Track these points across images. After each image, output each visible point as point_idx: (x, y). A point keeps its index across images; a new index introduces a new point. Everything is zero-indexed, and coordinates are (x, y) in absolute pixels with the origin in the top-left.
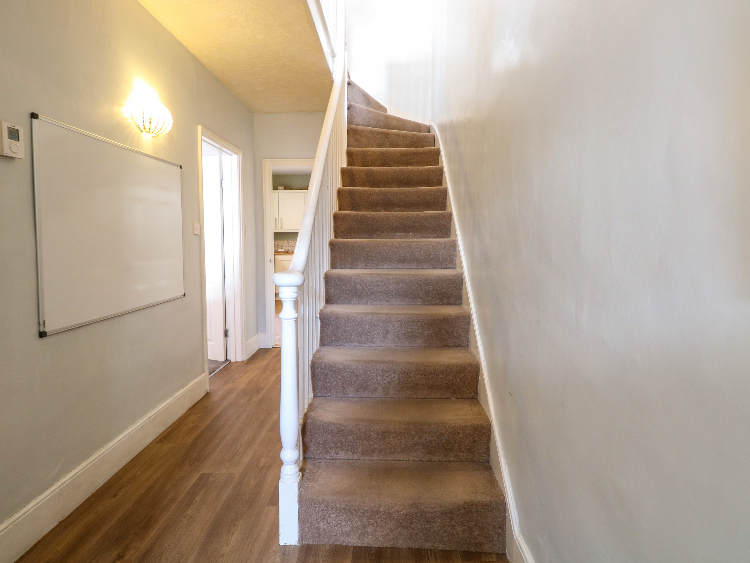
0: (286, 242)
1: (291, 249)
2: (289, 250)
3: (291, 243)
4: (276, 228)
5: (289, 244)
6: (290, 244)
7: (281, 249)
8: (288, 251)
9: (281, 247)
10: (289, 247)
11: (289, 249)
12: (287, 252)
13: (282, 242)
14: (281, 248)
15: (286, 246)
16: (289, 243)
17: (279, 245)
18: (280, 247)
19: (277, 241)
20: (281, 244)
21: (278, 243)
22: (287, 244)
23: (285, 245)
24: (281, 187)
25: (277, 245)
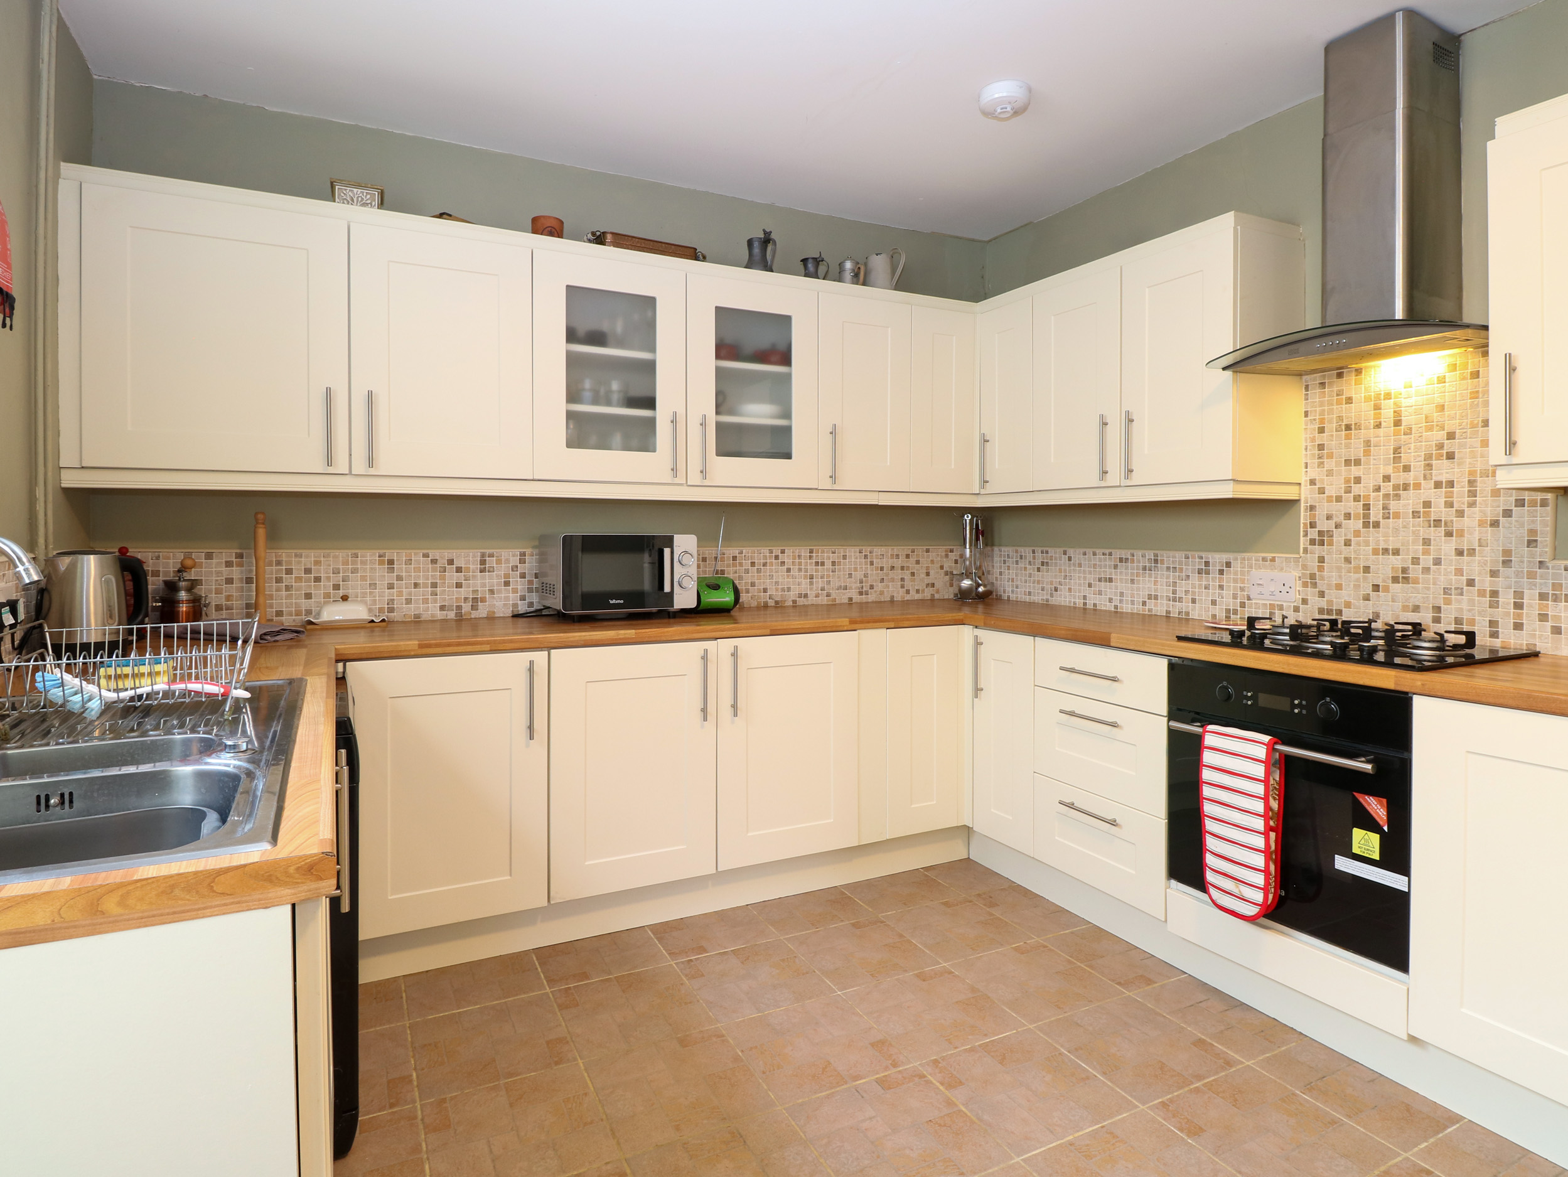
0: (370, 556)
1: (409, 601)
2: (391, 610)
4: (325, 464)
5: (391, 570)
6: (400, 567)
8: (387, 614)
9: (339, 587)
10: (391, 586)
11: (392, 602)
13: (341, 554)
14: (345, 598)
16: (391, 563)
17: (318, 579)
18: (326, 586)
19: (304, 552)
20: (336, 572)
21: (317, 563)
22: (381, 571)
23: (363, 578)
24: (355, 190)
25: (303, 575)
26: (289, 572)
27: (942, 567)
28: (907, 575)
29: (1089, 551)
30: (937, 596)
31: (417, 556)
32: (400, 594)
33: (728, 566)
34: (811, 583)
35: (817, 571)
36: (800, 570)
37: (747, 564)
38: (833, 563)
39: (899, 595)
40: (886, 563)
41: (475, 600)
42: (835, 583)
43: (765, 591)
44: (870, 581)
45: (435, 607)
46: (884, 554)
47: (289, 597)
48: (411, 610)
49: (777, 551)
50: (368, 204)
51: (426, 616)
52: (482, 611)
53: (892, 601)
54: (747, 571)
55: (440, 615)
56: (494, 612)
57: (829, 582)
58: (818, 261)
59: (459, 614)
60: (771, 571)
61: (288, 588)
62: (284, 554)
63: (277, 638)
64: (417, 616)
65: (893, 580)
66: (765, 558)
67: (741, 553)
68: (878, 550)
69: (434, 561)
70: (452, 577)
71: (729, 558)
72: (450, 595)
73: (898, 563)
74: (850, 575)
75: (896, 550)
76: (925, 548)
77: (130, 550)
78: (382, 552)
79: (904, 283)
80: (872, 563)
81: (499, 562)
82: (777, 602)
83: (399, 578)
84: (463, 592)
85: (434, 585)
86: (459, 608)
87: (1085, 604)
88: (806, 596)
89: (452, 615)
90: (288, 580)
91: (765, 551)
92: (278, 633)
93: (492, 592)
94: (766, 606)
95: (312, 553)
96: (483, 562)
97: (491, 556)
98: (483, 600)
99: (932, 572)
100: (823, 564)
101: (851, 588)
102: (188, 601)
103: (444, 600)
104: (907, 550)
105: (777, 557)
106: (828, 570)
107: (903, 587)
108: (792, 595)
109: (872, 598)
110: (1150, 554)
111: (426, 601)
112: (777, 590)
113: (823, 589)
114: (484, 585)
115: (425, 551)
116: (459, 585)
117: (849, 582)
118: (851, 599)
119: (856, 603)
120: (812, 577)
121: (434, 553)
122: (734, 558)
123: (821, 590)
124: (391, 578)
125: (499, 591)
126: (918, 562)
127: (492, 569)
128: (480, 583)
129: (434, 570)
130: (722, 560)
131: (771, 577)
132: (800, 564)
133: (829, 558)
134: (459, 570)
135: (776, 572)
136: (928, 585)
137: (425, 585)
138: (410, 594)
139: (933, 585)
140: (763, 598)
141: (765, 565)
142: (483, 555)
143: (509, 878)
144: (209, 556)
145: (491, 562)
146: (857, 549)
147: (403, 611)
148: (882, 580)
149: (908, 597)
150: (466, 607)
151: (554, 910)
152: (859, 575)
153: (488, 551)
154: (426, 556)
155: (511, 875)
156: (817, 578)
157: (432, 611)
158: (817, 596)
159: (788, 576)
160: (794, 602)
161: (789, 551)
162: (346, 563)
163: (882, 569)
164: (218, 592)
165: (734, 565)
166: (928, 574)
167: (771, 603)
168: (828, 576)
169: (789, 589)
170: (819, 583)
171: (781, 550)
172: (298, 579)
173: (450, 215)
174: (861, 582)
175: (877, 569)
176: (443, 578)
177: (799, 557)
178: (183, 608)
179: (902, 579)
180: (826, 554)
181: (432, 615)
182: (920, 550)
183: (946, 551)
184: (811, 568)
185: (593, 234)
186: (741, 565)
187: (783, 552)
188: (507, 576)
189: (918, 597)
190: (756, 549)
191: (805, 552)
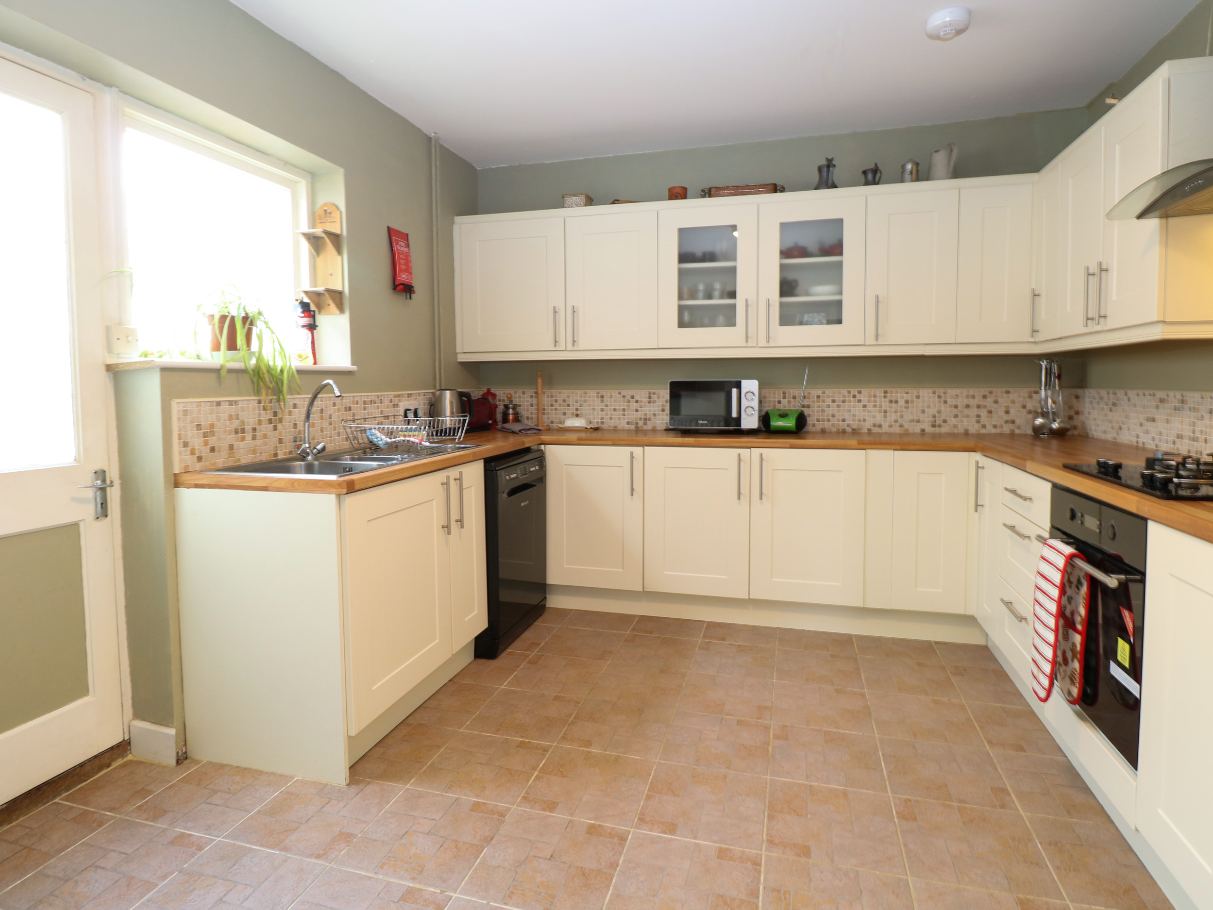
0: (592, 393)
1: (611, 419)
2: (602, 423)
3: (611, 397)
4: (555, 346)
5: (602, 401)
6: (607, 400)
7: (577, 419)
8: (600, 425)
9: (577, 410)
10: (602, 410)
11: (602, 418)
12: (596, 429)
13: (579, 392)
14: (577, 415)
15: (594, 409)
16: (602, 397)
17: (568, 405)
18: (572, 409)
19: (562, 391)
20: (577, 402)
21: (568, 397)
22: (597, 401)
23: (589, 405)
24: (573, 198)
25: (562, 403)
26: (556, 401)
27: (1024, 407)
28: (983, 413)
29: (1141, 392)
30: (1017, 431)
31: (615, 393)
32: (607, 414)
33: (814, 402)
34: (885, 417)
35: (891, 407)
36: (875, 406)
37: (829, 401)
38: (907, 402)
39: (974, 428)
40: (961, 402)
41: (645, 419)
42: (908, 416)
43: (844, 421)
44: (943, 416)
45: (624, 422)
46: (957, 395)
47: (556, 414)
48: (612, 423)
49: (854, 391)
50: (579, 204)
51: (619, 427)
52: (649, 426)
53: (966, 433)
54: (829, 406)
55: (627, 427)
56: (656, 427)
57: (902, 416)
58: (875, 171)
59: (637, 427)
60: (849, 406)
61: (556, 409)
62: (554, 392)
63: (527, 432)
64: (615, 427)
65: (967, 416)
66: (844, 396)
67: (824, 393)
68: (952, 392)
69: (624, 397)
70: (634, 405)
71: (814, 397)
72: (632, 416)
73: (973, 402)
74: (923, 412)
75: (971, 392)
76: (1004, 390)
77: (492, 390)
78: (598, 391)
79: (958, 172)
80: (945, 402)
81: (659, 397)
82: (853, 430)
83: (606, 406)
84: (640, 414)
85: (624, 410)
86: (637, 423)
87: (1137, 442)
88: (880, 426)
89: (633, 427)
90: (556, 405)
91: (844, 392)
92: (529, 429)
93: (655, 415)
94: (844, 432)
95: (566, 391)
96: (650, 397)
97: (654, 394)
98: (650, 419)
99: (1012, 411)
100: (896, 402)
101: (923, 421)
102: (513, 414)
103: (629, 418)
104: (984, 391)
105: (854, 396)
106: (901, 407)
107: (978, 422)
108: (868, 425)
109: (944, 429)
110: (1178, 395)
111: (619, 419)
112: (854, 420)
113: (896, 421)
114: (650, 411)
115: (619, 391)
116: (637, 411)
117: (921, 417)
118: (923, 430)
119: (928, 433)
120: (886, 412)
121: (624, 392)
122: (818, 397)
123: (895, 422)
124: (602, 406)
125: (659, 415)
126: (996, 402)
127: (654, 402)
128: (649, 409)
129: (624, 402)
130: (809, 398)
131: (849, 411)
132: (875, 401)
133: (902, 397)
134: (637, 402)
135: (854, 407)
136: (1007, 422)
137: (619, 410)
138: (612, 415)
139: (1013, 422)
140: (842, 426)
141: (844, 402)
142: (650, 393)
143: (622, 570)
144: (524, 393)
145: (654, 397)
146: (931, 391)
147: (609, 424)
148: (956, 416)
149: (983, 431)
150: (641, 423)
151: (646, 595)
152: (933, 411)
153: (652, 391)
154: (620, 393)
155: (623, 569)
156: (891, 412)
157: (623, 424)
158: (891, 426)
159: (864, 411)
160: (869, 430)
161: (865, 392)
162: (581, 397)
163: (956, 407)
164: (527, 410)
165: (818, 402)
166: (1007, 412)
167: (849, 430)
168: (902, 412)
169: (865, 420)
170: (892, 417)
171: (858, 391)
172: (560, 405)
173: (618, 200)
174: (934, 417)
175: (951, 406)
176: (628, 406)
177: (875, 396)
178: (511, 417)
179: (978, 416)
180: (901, 394)
181: (623, 427)
182: (998, 391)
183: (1030, 392)
184: (886, 405)
185: (703, 191)
186: (824, 401)
187: (860, 392)
188: (663, 406)
189: (994, 431)
190: (836, 390)
191: (880, 393)
